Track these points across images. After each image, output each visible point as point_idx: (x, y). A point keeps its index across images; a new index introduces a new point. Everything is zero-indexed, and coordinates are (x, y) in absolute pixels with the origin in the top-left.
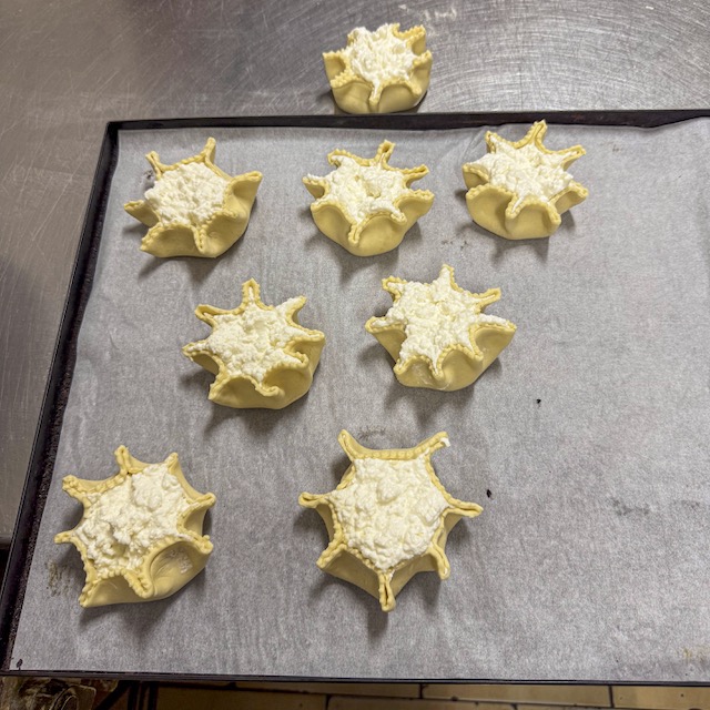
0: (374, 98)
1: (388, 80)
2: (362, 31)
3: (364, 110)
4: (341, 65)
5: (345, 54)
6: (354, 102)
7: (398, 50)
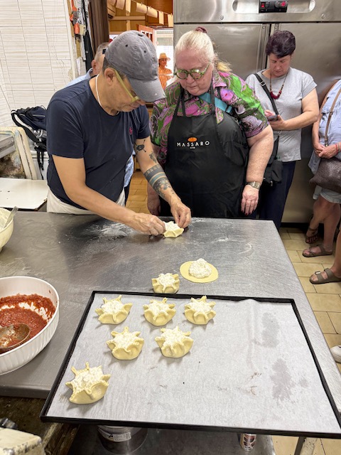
0: (164, 289)
1: (168, 285)
2: (162, 274)
3: (161, 292)
4: (156, 281)
5: (157, 279)
6: (158, 291)
7: (171, 279)
